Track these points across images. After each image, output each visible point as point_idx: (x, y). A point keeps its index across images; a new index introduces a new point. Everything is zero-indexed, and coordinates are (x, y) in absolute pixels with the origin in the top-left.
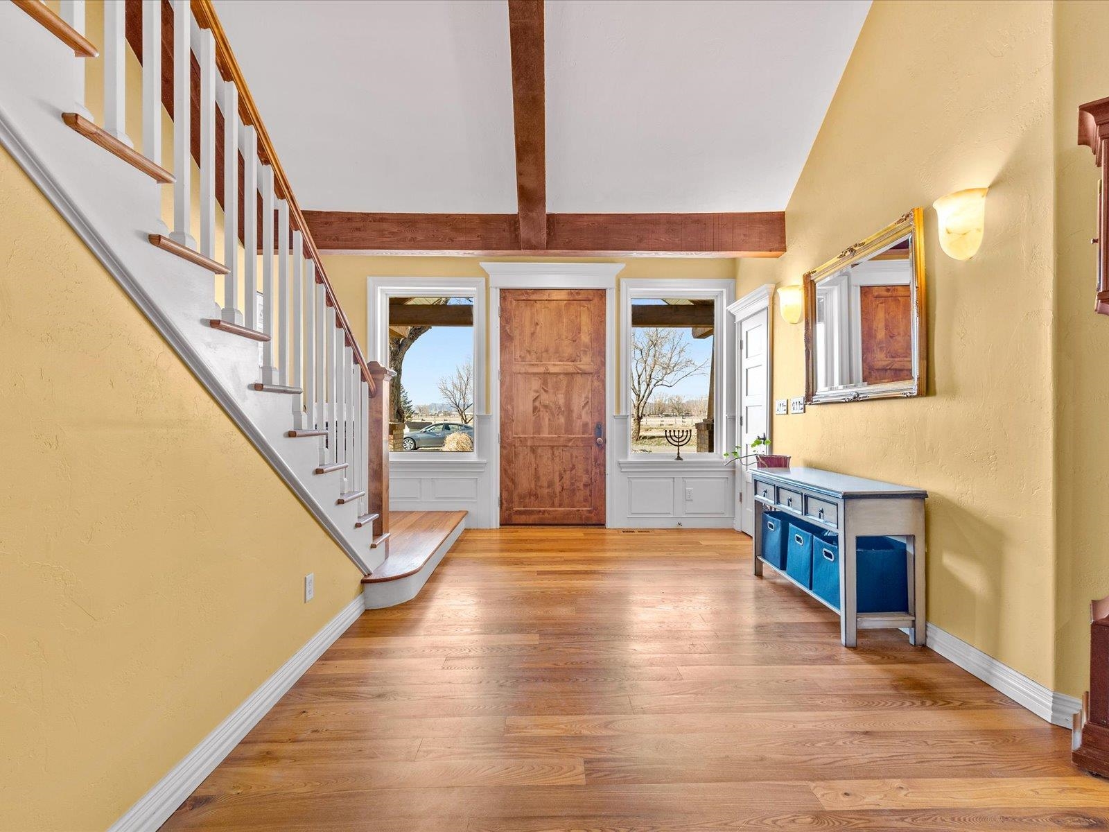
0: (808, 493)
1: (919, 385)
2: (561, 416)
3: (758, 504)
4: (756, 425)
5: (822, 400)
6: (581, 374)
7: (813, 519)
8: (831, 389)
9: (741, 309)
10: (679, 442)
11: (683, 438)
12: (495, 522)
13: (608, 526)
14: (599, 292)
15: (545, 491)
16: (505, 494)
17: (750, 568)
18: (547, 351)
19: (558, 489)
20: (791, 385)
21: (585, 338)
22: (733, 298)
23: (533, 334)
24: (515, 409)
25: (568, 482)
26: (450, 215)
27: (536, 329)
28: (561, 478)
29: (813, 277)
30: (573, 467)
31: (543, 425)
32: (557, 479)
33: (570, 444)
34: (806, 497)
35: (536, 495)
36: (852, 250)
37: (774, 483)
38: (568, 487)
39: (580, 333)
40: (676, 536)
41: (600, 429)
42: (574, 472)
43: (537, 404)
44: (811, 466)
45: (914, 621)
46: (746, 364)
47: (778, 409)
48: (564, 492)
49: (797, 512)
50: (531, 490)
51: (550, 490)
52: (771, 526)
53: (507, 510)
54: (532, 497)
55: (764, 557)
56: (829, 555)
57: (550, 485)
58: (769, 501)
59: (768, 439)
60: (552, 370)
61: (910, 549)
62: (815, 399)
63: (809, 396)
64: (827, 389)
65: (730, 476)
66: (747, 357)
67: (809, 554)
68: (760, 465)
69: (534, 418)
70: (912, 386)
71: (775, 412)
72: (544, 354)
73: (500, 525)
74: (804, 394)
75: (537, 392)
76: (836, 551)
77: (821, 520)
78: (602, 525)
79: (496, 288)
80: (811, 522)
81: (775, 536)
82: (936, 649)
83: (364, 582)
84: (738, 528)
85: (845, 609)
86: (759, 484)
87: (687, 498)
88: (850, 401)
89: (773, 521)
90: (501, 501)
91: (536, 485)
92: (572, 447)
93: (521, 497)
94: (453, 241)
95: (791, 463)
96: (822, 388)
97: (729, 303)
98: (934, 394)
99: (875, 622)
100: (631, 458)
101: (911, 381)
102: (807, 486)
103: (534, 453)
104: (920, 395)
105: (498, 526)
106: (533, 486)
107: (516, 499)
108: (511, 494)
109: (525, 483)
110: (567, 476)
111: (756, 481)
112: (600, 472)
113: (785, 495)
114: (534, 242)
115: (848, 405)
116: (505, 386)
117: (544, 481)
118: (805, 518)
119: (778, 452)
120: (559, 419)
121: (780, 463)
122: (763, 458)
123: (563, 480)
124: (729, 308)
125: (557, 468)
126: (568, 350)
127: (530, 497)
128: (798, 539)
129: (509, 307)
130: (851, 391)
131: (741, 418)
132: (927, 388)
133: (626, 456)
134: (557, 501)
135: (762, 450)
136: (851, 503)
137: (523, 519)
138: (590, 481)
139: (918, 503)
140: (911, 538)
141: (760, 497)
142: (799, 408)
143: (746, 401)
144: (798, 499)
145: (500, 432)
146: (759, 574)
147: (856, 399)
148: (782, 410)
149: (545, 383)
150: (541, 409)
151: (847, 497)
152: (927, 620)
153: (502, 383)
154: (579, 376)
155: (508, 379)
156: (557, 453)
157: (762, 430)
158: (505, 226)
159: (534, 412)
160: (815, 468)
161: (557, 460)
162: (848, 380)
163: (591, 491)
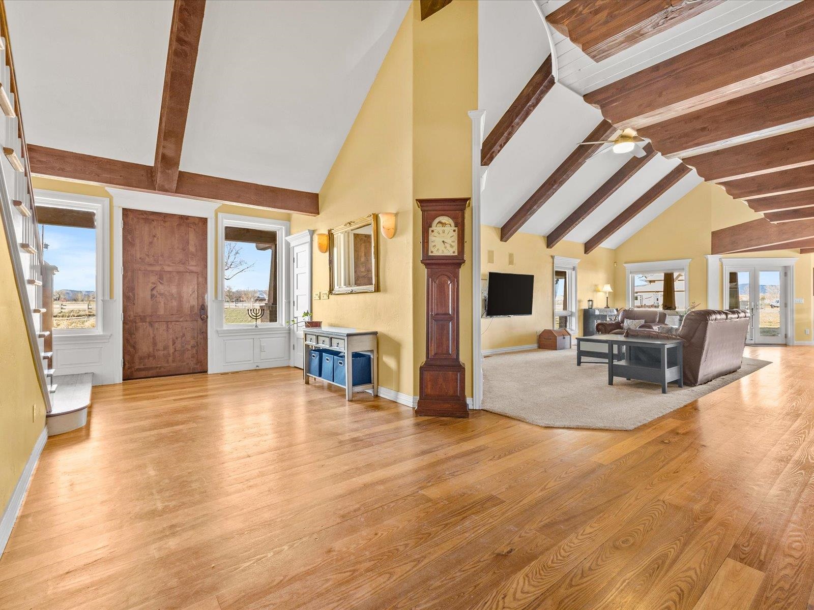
0: (332, 336)
1: (375, 288)
2: (173, 301)
3: (307, 346)
4: (303, 305)
5: (337, 293)
6: (189, 272)
7: (335, 348)
8: (339, 288)
9: (293, 240)
10: (256, 316)
11: (259, 314)
12: (119, 378)
13: (209, 372)
14: (202, 219)
15: (161, 353)
16: (127, 358)
17: (303, 381)
18: (162, 256)
19: (171, 350)
20: (322, 285)
21: (192, 249)
22: (288, 233)
23: (151, 243)
24: (136, 296)
25: (179, 346)
26: (96, 157)
27: (154, 239)
28: (174, 343)
29: (333, 231)
30: (184, 335)
31: (159, 307)
32: (171, 343)
33: (181, 320)
34: (331, 338)
35: (154, 357)
36: (350, 224)
37: (315, 334)
38: (179, 349)
39: (188, 245)
40: (255, 373)
41: (203, 308)
42: (184, 338)
43: (154, 292)
44: (332, 325)
45: (373, 386)
46: (296, 271)
47: (315, 297)
48: (176, 353)
49: (327, 346)
50: (150, 352)
51: (165, 352)
52: (314, 356)
53: (129, 369)
54: (150, 358)
55: (310, 373)
56: (341, 363)
57: (166, 348)
58: (313, 344)
59: (310, 313)
60: (167, 269)
61: (372, 357)
62: (333, 292)
63: (331, 291)
64: (338, 287)
65: (287, 335)
66: (297, 267)
67: (332, 366)
68: (307, 326)
69: (152, 302)
70: (372, 288)
71: (313, 299)
72: (160, 258)
73: (123, 380)
74: (328, 289)
75: (153, 283)
76: (344, 361)
77: (338, 348)
78: (206, 372)
79: (119, 207)
80: (334, 349)
81: (316, 361)
82: (381, 395)
83: (48, 416)
84: (292, 365)
85: (347, 386)
86: (308, 336)
87: (262, 349)
88: (349, 294)
89: (315, 354)
90: (124, 362)
91: (153, 349)
92: (182, 321)
93: (141, 358)
94: (98, 176)
95: (322, 325)
96: (336, 288)
97: (286, 236)
98: (380, 291)
99: (359, 389)
100: (225, 327)
101: (372, 286)
102: (332, 333)
103: (152, 327)
104: (375, 291)
105: (121, 381)
106: (151, 350)
107: (137, 360)
108: (132, 357)
109: (144, 347)
110: (178, 342)
111: (306, 334)
112: (203, 337)
113: (321, 339)
114: (167, 187)
115: (348, 295)
116: (127, 279)
117: (160, 346)
118: (331, 348)
119: (315, 319)
120: (172, 303)
121: (317, 325)
122: (308, 322)
123: (176, 345)
124: (287, 238)
125: (171, 337)
126: (179, 256)
127: (149, 358)
128: (327, 359)
129: (131, 222)
130: (349, 289)
131: (294, 302)
132: (377, 289)
133: (222, 326)
134: (171, 359)
135: (307, 319)
136: (350, 337)
137: (143, 374)
138: (196, 345)
139: (374, 336)
140: (372, 351)
141: (308, 342)
142: (326, 297)
143: (297, 292)
144: (327, 340)
145: (123, 312)
146: (307, 383)
147: (352, 293)
148: (317, 298)
149: (161, 278)
150: (158, 296)
151: (349, 335)
152: (378, 385)
153: (124, 277)
154: (188, 274)
155: (129, 274)
156: (170, 326)
157: (307, 308)
158: (143, 172)
159: (151, 298)
160: (334, 326)
161: (171, 331)
162: (348, 284)
163: (197, 351)
